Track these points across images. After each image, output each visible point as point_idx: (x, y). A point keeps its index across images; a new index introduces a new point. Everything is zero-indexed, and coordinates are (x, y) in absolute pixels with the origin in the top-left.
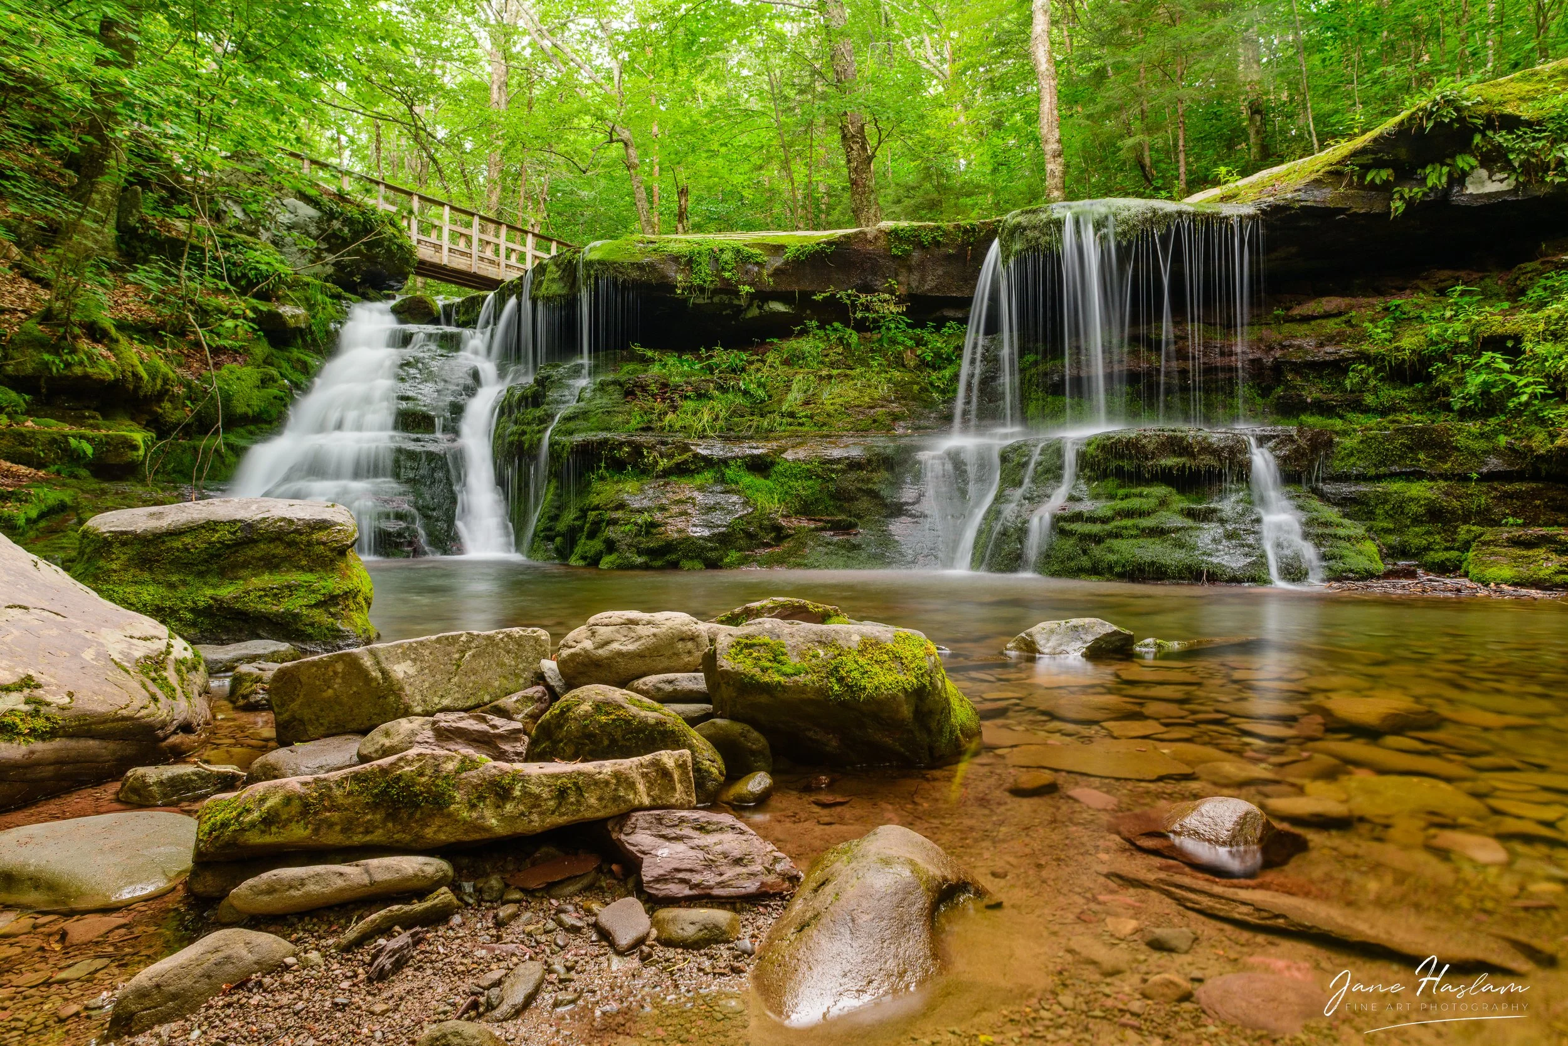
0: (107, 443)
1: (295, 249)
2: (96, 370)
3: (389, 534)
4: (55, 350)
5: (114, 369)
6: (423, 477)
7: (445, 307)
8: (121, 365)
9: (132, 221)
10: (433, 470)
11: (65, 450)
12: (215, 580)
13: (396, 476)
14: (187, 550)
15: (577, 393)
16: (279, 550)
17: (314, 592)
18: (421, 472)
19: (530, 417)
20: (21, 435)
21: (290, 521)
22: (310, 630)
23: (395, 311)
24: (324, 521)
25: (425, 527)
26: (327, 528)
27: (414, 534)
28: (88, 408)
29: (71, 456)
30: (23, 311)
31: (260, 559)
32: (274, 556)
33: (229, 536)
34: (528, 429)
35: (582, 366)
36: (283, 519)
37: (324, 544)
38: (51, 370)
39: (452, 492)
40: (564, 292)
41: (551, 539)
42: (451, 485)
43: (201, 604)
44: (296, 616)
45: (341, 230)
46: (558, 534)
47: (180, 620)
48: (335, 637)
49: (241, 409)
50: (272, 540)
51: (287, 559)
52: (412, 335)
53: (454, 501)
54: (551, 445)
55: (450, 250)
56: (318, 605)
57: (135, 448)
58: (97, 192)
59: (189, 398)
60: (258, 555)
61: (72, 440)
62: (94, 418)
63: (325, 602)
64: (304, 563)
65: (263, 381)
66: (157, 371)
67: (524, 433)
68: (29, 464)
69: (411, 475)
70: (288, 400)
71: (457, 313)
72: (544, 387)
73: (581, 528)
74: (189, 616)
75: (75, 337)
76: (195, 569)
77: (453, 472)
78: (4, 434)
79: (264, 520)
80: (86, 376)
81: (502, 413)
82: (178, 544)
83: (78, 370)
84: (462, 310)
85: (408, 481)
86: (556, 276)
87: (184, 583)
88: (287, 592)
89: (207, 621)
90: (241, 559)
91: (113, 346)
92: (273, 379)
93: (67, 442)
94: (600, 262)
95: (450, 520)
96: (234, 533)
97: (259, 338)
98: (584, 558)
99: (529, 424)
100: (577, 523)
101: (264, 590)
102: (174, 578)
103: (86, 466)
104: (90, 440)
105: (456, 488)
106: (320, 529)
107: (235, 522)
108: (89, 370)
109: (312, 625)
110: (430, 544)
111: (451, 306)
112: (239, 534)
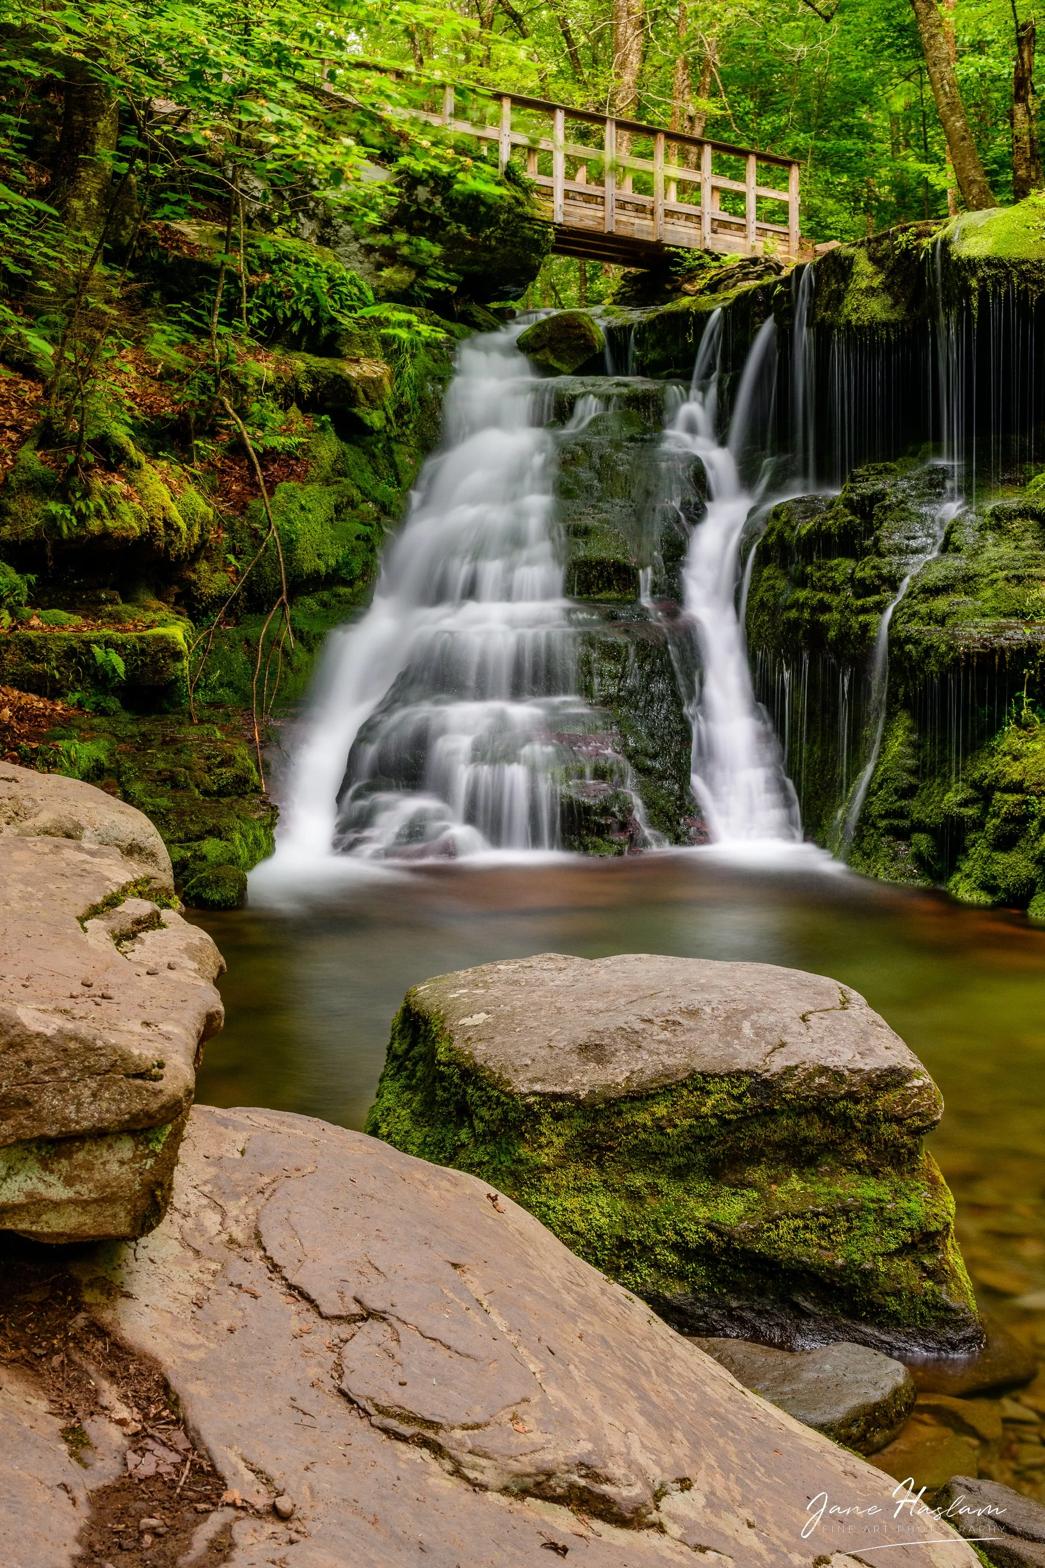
0: (143, 651)
1: (354, 247)
2: (118, 524)
3: (587, 810)
4: (63, 493)
5: (139, 518)
6: (631, 693)
7: (610, 331)
8: (148, 508)
9: (125, 236)
10: (650, 677)
11: (86, 667)
12: (703, 1187)
13: (586, 691)
14: (661, 1129)
15: (941, 535)
16: (815, 1131)
17: (891, 1223)
18: (630, 682)
19: (839, 577)
20: (29, 643)
21: (837, 1075)
22: (893, 1304)
23: (524, 346)
24: (892, 1071)
25: (642, 790)
26: (898, 1085)
27: (627, 810)
28: (103, 586)
29: (94, 677)
30: (12, 428)
31: (779, 1146)
32: (806, 1141)
33: (732, 1104)
34: (834, 600)
35: (945, 473)
36: (823, 1070)
37: (899, 1120)
38: (60, 528)
39: (683, 720)
40: (893, 316)
41: (902, 835)
42: (680, 705)
43: (692, 1238)
44: (868, 1275)
45: (430, 202)
46: (919, 827)
47: (656, 1265)
48: (942, 1323)
49: (310, 564)
50: (802, 1112)
51: (829, 1147)
52: (573, 400)
53: (685, 735)
54: (895, 642)
55: (567, 194)
56: (904, 1250)
57: (177, 656)
58: (79, 197)
59: (233, 550)
60: (776, 1137)
61: (96, 649)
62: (112, 602)
63: (913, 1245)
64: (860, 1156)
65: (338, 509)
66: (195, 512)
67: (824, 607)
68: (40, 692)
69: (613, 690)
70: (376, 540)
71: (639, 343)
72: (867, 517)
73: (979, 825)
74: (672, 1258)
75: (88, 467)
76: (669, 1163)
77: (681, 680)
78: (8, 643)
79: (789, 1071)
80: (106, 535)
81: (764, 558)
82: (642, 1118)
83: (94, 525)
84: (650, 337)
85: (607, 701)
86: (876, 283)
87: (655, 1190)
88: (843, 1224)
89: (702, 1271)
90: (745, 1144)
91: (134, 474)
92: (352, 504)
93: (89, 651)
94: (989, 262)
95: (682, 774)
96: (739, 1098)
97: (323, 428)
98: (988, 887)
99: (836, 590)
100: (970, 811)
101: (801, 1216)
102: (638, 1181)
103: (115, 692)
104: (119, 648)
105: (688, 710)
106: (887, 1088)
107: (738, 1075)
108: (109, 523)
109: (897, 1294)
110: (651, 823)
111: (625, 329)
112: (748, 1100)
